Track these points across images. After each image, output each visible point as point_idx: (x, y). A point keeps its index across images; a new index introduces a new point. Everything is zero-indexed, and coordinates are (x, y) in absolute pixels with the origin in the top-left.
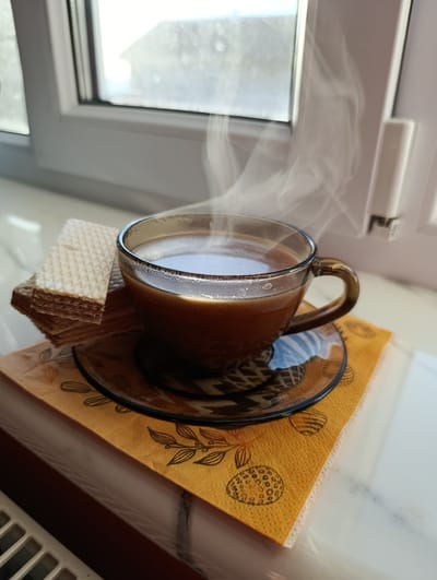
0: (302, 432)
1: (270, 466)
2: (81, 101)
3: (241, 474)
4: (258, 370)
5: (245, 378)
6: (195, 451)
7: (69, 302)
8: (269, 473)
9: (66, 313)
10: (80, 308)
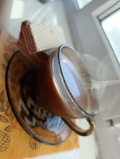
0: (30, 143)
1: (11, 141)
2: (98, 17)
3: (2, 132)
4: (45, 114)
5: (40, 111)
6: (3, 111)
7: (31, 39)
8: (8, 142)
9: (27, 41)
10: (31, 44)
